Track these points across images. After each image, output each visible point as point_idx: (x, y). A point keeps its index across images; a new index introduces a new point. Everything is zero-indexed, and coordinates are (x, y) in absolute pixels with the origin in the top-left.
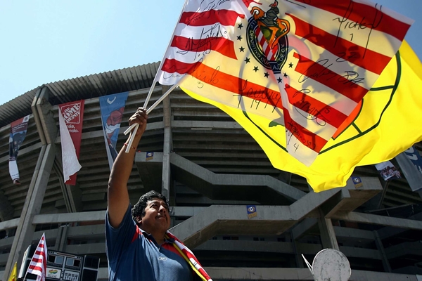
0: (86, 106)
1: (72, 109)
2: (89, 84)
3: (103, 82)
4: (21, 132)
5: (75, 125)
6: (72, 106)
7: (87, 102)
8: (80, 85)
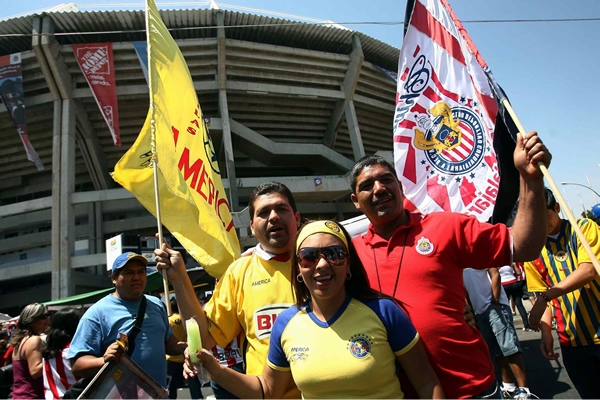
0: (116, 52)
1: (95, 54)
2: (116, 21)
3: (135, 21)
4: (14, 79)
5: (105, 76)
6: (95, 51)
7: (117, 46)
8: (103, 20)
